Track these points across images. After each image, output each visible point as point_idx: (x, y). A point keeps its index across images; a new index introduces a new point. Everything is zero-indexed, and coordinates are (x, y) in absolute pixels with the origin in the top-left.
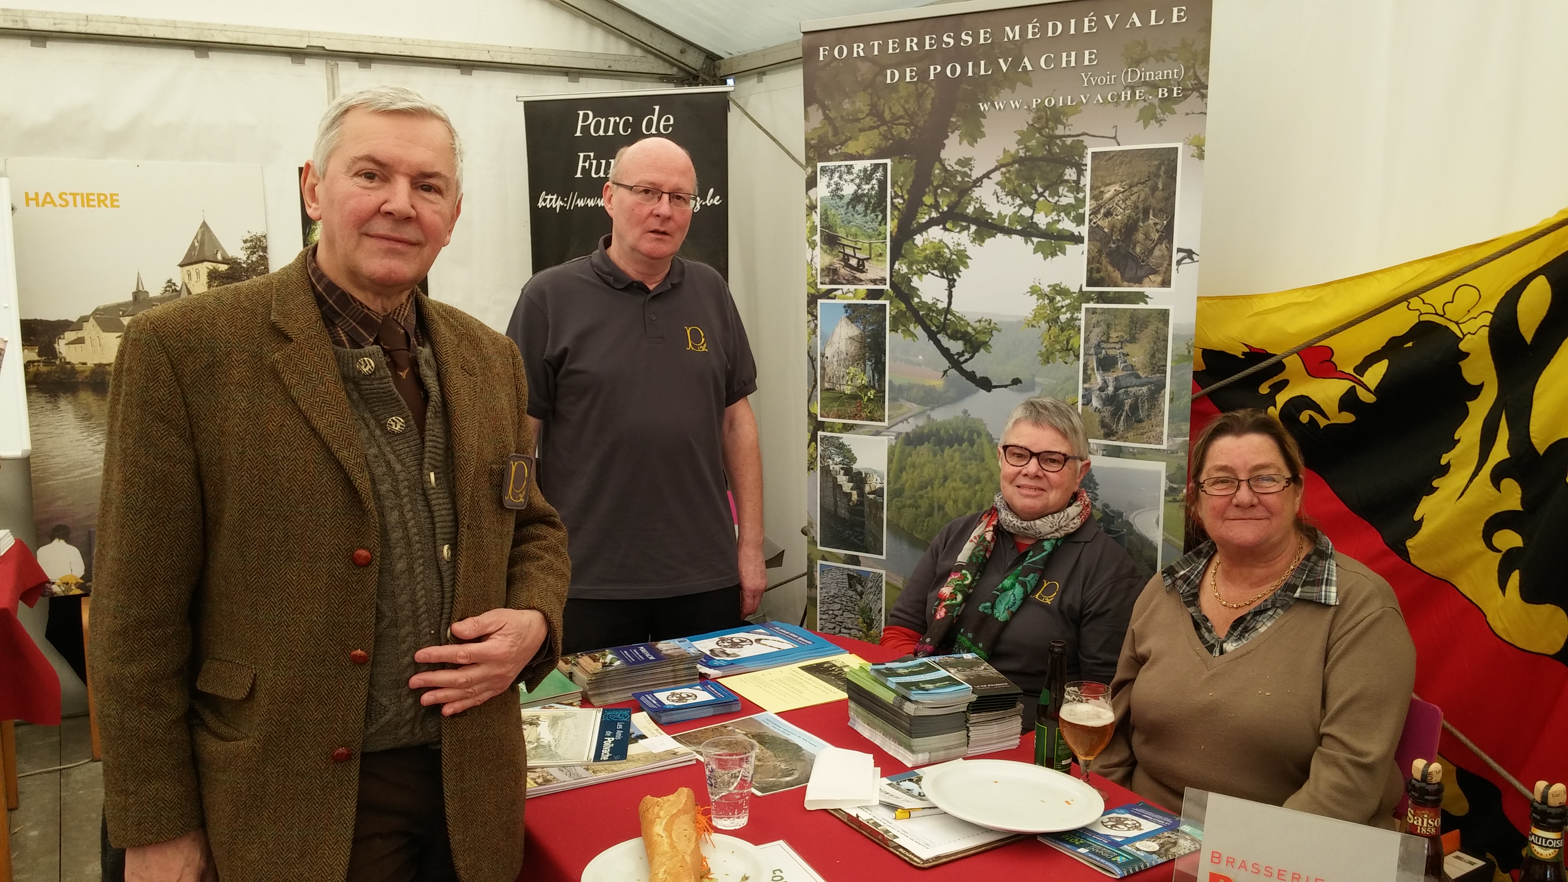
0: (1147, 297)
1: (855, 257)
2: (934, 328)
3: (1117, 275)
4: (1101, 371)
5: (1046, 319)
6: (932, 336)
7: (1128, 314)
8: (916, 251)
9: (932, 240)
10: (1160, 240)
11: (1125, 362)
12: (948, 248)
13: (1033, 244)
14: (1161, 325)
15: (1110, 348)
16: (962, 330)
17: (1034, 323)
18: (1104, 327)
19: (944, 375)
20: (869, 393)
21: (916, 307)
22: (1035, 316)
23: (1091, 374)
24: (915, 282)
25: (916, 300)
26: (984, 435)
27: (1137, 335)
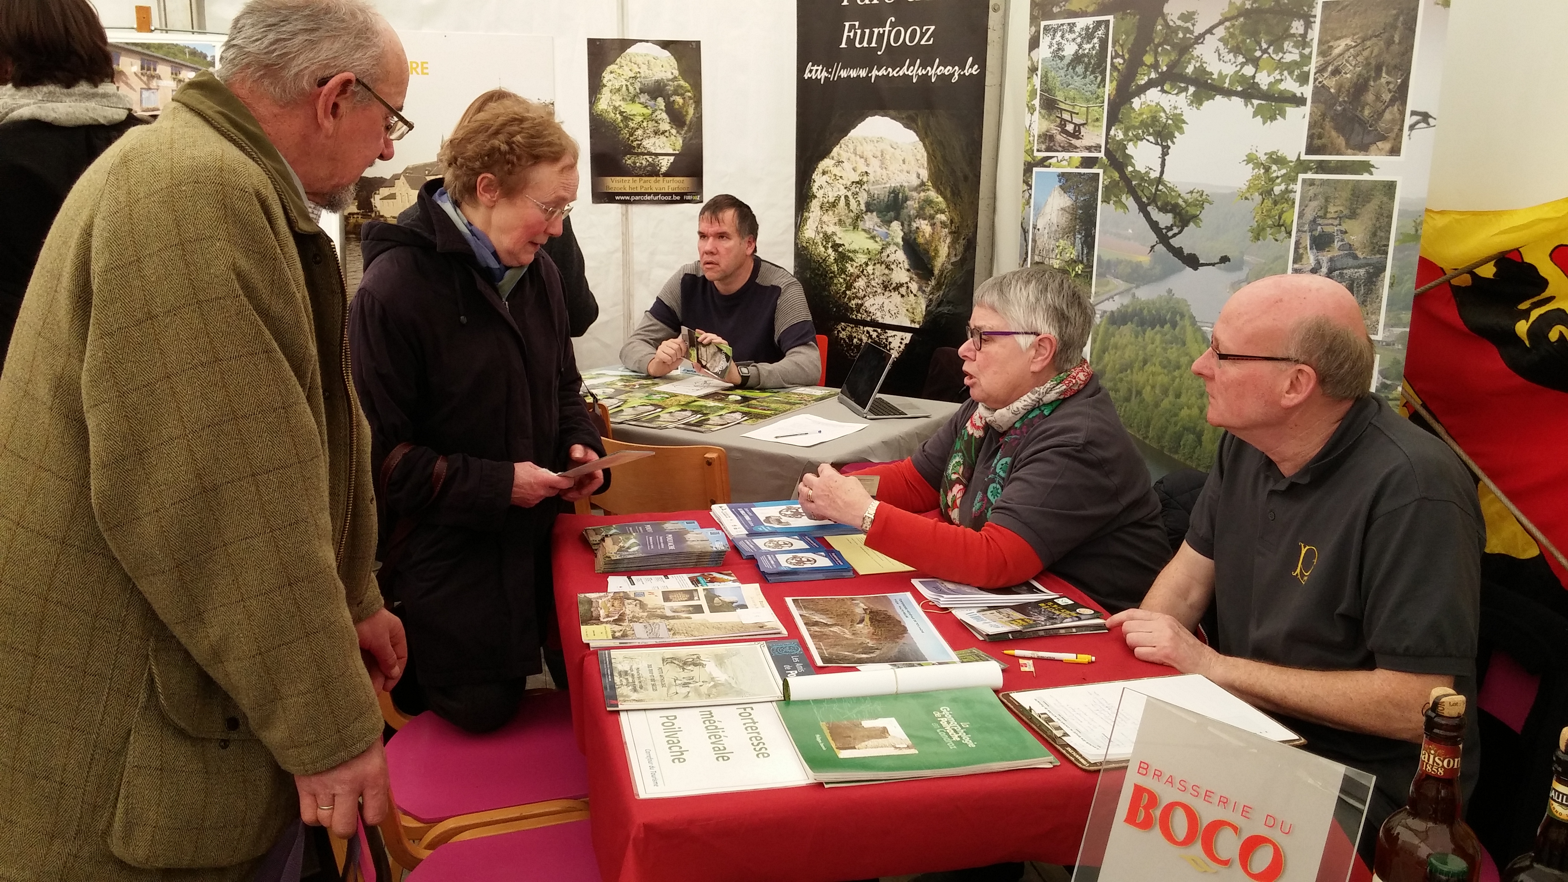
0: (1373, 166)
1: (1071, 122)
2: (1145, 200)
3: (1341, 141)
4: (1315, 251)
5: (1260, 191)
6: (1143, 208)
7: (1350, 186)
8: (1133, 115)
9: (1149, 103)
10: (1392, 101)
11: (1342, 240)
12: (1165, 111)
13: (1253, 107)
14: (1385, 199)
15: (1327, 225)
16: (1173, 202)
17: (1248, 195)
18: (1321, 201)
19: (1151, 251)
20: (1077, 268)
21: (1129, 176)
22: (1249, 187)
23: (1302, 254)
24: (1131, 149)
25: (1130, 169)
26: (1186, 317)
27: (1358, 211)
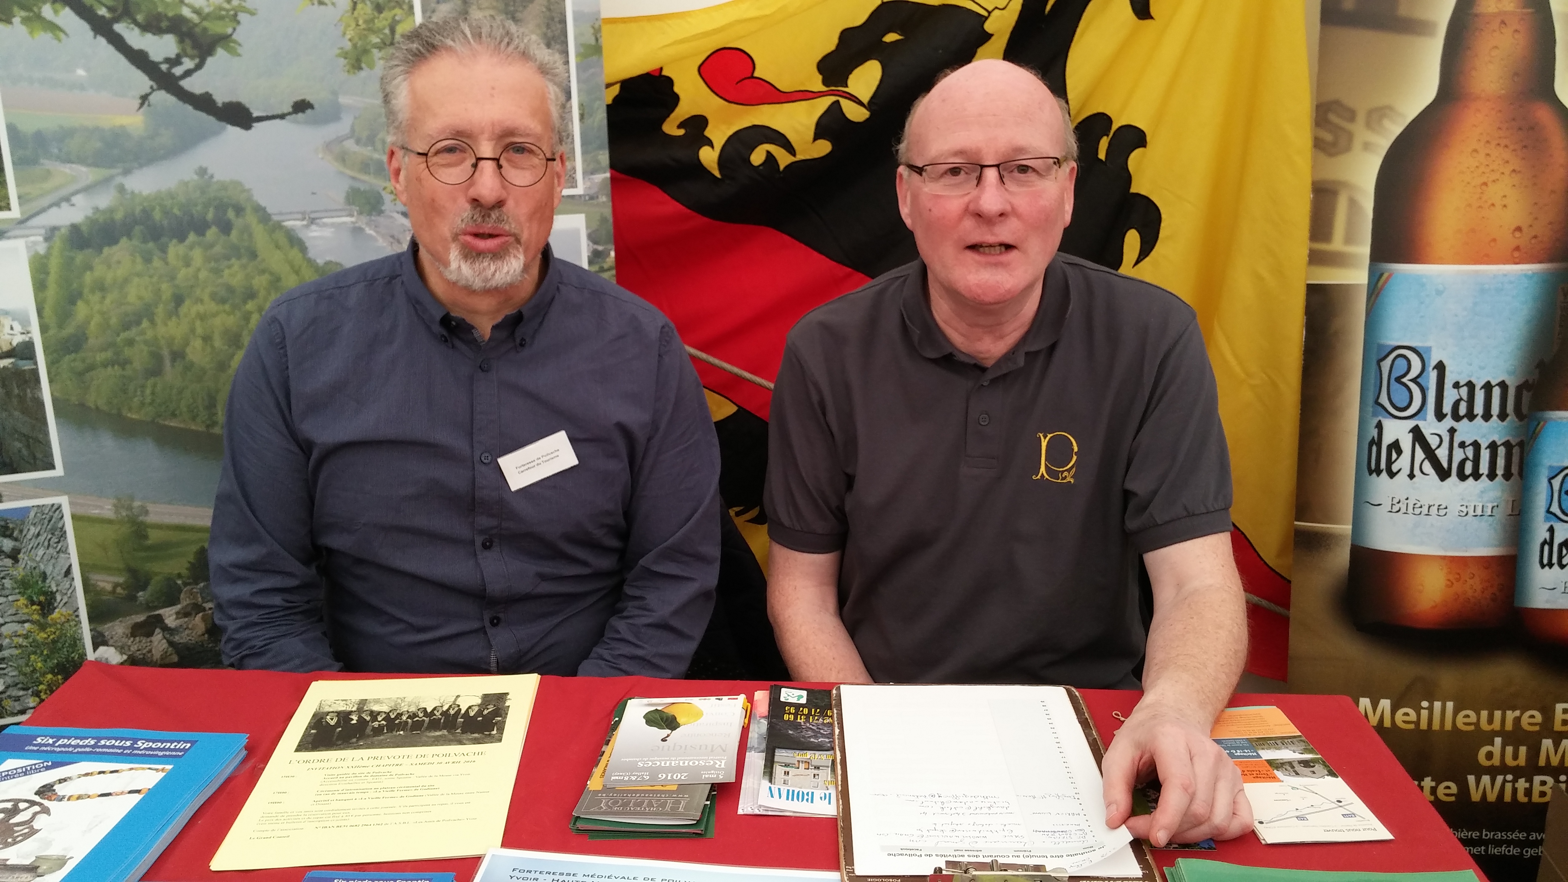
6: (103, 28)
19: (142, 105)
